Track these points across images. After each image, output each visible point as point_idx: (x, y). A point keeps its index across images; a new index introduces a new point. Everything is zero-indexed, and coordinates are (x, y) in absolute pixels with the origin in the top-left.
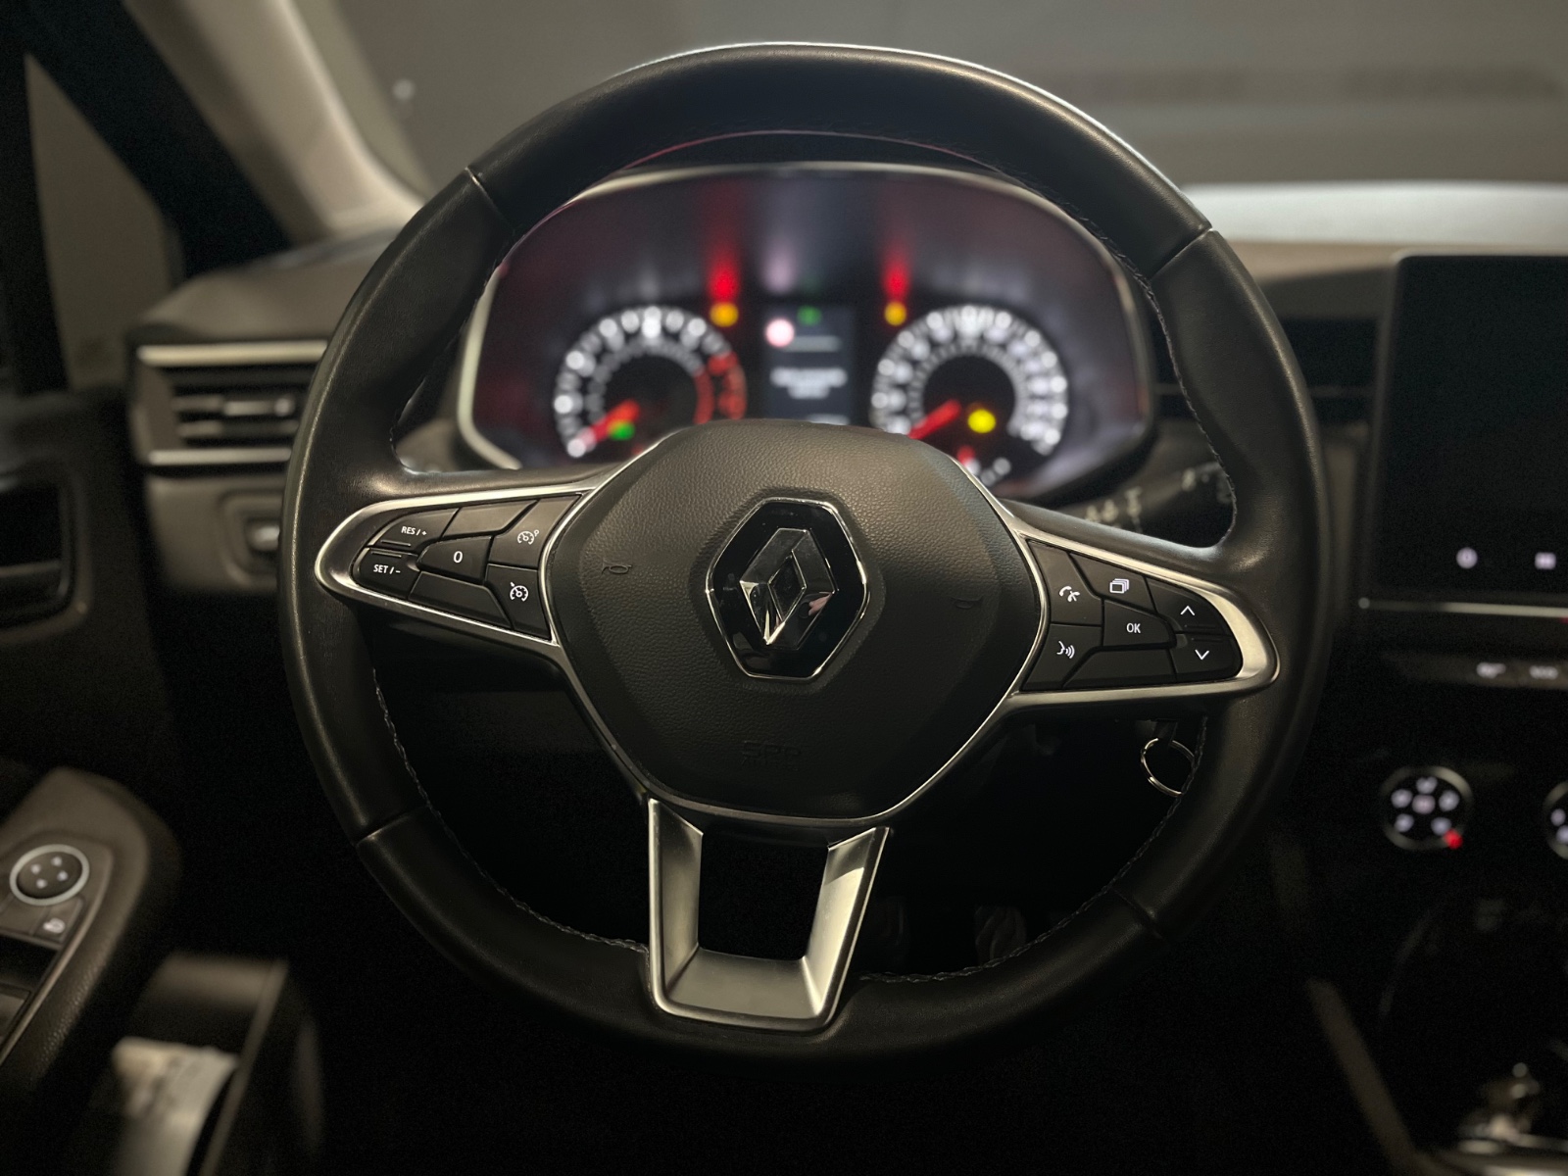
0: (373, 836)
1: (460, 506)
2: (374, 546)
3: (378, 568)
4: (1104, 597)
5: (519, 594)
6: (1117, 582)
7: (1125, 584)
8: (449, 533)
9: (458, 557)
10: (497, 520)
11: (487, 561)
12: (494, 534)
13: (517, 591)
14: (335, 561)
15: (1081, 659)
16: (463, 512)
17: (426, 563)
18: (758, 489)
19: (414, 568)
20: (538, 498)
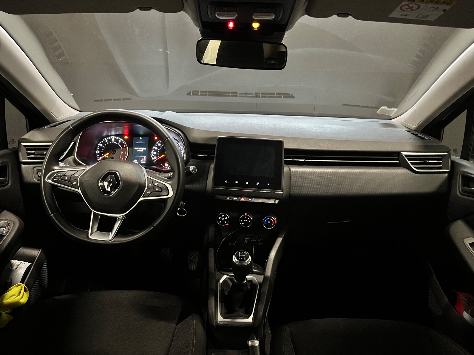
0: (52, 215)
1: (67, 171)
2: (55, 176)
3: (55, 179)
4: (154, 185)
5: (75, 183)
6: (156, 183)
7: (157, 183)
8: (65, 175)
9: (66, 178)
10: (72, 173)
11: (70, 178)
12: (72, 175)
13: (74, 183)
14: (49, 178)
15: (150, 193)
16: (68, 172)
17: (62, 179)
18: (108, 169)
19: (60, 179)
20: (79, 170)
